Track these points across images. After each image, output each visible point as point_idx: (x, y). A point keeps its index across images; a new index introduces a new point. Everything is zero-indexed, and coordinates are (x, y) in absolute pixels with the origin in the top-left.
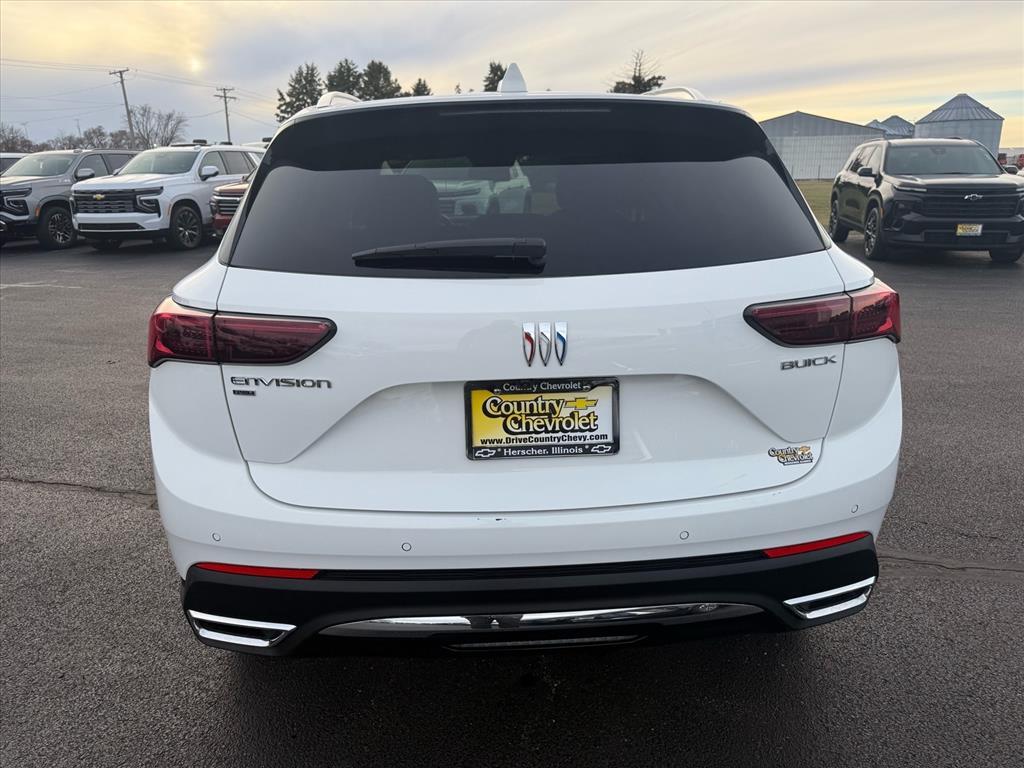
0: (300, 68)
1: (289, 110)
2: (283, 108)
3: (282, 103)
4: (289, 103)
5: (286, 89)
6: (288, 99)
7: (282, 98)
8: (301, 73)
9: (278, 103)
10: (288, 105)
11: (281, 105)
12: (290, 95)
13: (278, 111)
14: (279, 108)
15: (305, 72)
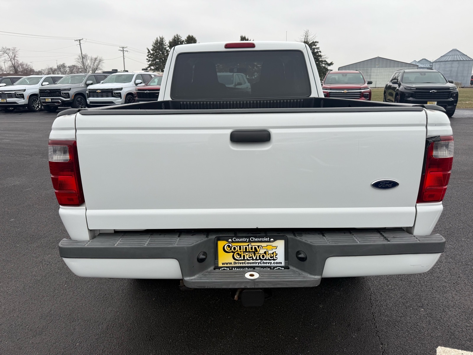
0: (157, 38)
1: (152, 56)
2: (149, 56)
3: (149, 54)
4: (152, 54)
5: (150, 48)
6: (152, 52)
7: (149, 52)
8: (157, 41)
9: (147, 54)
10: (151, 54)
11: (148, 55)
12: (152, 50)
13: (147, 58)
14: (148, 56)
15: (159, 40)
